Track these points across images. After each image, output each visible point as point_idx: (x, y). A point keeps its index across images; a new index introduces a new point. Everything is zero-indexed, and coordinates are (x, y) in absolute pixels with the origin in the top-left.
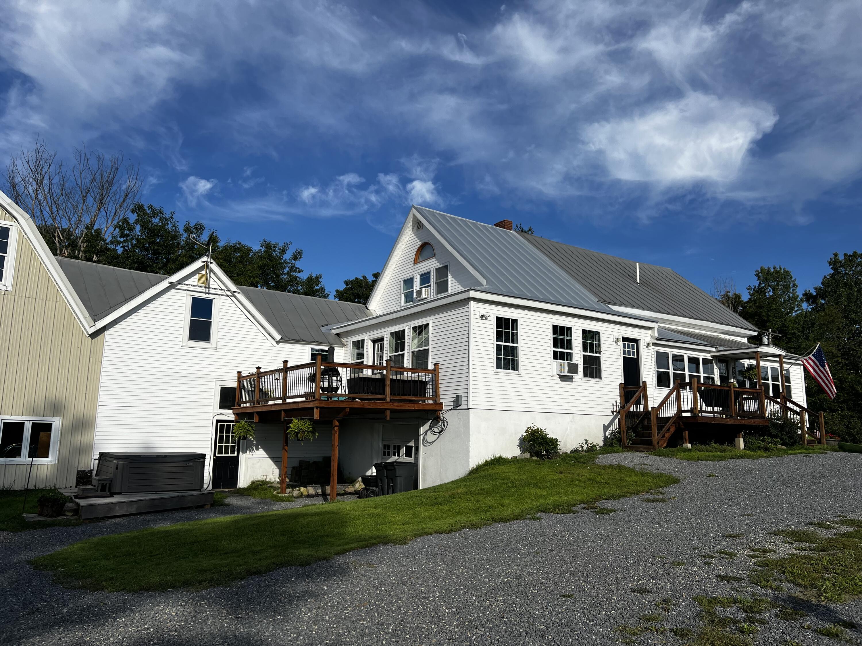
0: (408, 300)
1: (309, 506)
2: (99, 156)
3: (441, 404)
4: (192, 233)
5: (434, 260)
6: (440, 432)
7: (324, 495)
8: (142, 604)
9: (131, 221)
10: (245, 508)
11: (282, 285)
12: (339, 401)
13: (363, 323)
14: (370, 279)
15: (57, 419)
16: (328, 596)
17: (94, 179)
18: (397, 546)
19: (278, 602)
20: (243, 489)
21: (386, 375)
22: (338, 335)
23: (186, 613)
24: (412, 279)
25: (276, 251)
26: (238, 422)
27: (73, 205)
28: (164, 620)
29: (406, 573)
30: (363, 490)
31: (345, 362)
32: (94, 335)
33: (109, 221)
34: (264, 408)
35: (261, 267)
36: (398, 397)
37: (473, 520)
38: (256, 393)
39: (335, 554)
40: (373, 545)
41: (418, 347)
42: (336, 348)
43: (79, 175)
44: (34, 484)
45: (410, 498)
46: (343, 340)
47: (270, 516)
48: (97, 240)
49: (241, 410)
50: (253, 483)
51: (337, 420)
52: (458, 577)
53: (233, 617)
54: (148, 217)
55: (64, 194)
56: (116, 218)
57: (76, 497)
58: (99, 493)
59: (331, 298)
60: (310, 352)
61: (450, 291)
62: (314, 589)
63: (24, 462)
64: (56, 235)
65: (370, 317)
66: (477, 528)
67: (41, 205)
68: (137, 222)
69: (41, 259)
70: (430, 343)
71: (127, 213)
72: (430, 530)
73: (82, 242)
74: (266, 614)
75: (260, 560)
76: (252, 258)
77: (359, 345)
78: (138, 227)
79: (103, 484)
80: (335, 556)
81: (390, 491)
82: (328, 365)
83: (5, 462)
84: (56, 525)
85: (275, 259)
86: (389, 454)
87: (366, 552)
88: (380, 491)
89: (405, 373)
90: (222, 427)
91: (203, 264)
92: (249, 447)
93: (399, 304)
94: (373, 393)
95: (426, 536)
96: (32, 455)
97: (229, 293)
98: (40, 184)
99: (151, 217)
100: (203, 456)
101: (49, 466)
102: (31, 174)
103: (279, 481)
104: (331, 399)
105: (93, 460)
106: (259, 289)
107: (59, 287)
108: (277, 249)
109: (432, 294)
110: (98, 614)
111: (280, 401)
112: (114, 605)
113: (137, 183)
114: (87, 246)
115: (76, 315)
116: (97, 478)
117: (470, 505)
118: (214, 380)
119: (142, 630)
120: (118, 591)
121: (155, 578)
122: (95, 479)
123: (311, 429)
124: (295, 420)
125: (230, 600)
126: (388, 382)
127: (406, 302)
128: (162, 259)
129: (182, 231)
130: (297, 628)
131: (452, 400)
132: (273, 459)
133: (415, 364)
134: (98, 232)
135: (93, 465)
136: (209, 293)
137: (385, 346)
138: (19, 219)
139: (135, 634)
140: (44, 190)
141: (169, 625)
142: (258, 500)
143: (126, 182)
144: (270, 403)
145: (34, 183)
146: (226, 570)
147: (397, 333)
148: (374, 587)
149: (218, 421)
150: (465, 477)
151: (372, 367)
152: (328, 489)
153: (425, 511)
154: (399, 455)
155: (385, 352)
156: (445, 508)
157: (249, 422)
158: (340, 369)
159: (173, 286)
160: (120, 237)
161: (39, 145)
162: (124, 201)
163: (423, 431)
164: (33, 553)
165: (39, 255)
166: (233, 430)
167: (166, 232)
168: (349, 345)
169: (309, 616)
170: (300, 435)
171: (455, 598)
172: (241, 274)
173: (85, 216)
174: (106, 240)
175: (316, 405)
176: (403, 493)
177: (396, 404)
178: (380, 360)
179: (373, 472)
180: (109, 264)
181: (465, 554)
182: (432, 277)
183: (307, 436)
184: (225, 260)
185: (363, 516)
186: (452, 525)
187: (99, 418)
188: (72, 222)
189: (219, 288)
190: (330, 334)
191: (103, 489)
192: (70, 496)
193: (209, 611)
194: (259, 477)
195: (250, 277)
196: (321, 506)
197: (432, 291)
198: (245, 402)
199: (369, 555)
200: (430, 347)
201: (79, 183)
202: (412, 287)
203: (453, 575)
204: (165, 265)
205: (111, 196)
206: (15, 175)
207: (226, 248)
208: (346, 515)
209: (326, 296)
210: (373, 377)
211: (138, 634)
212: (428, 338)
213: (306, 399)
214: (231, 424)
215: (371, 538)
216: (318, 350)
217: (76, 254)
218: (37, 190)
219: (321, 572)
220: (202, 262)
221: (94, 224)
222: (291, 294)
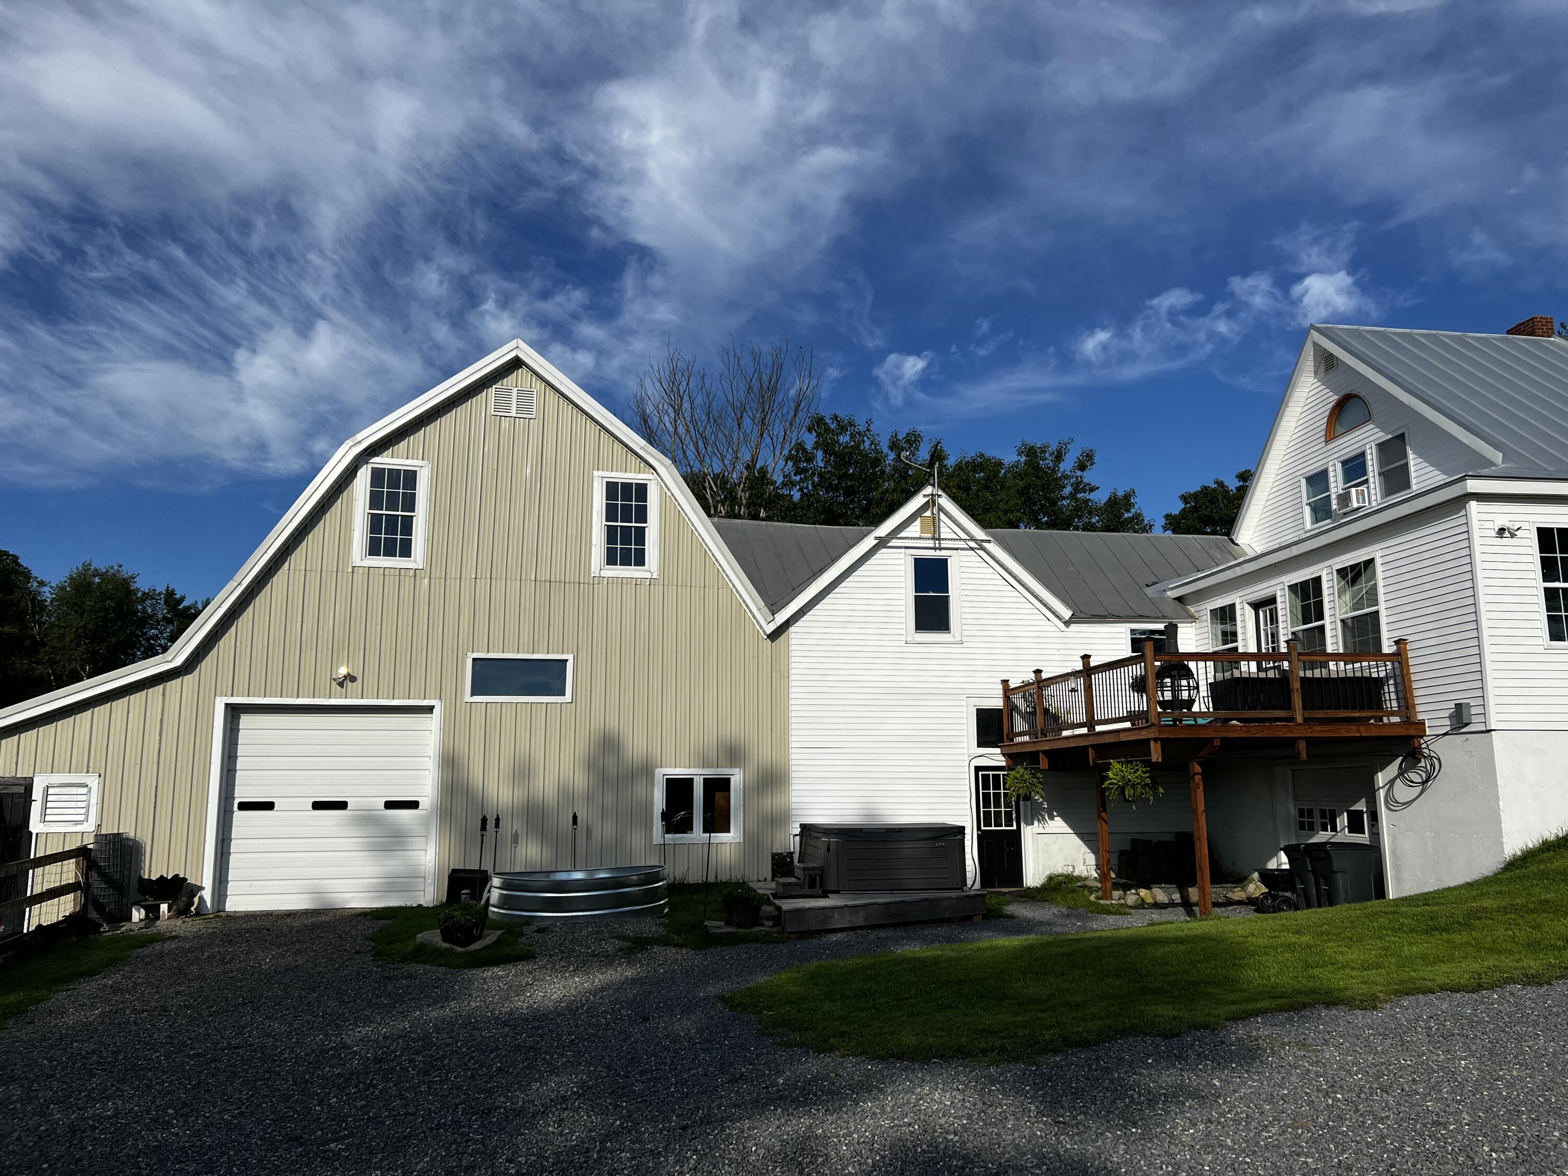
0: (1320, 515)
1: (1161, 924)
2: (753, 350)
3: (1422, 723)
4: (903, 451)
5: (1371, 426)
6: (1424, 783)
7: (1186, 904)
8: (895, 1081)
9: (809, 447)
10: (1041, 923)
11: (1063, 520)
12: (1196, 726)
13: (1229, 572)
14: (1233, 484)
15: (736, 771)
16: (1225, 1100)
17: (749, 388)
18: (1358, 1012)
19: (1127, 1100)
20: (1033, 889)
21: (1291, 671)
22: (1180, 599)
23: (967, 1104)
24: (1324, 473)
25: (1046, 459)
26: (1012, 770)
27: (725, 435)
28: (933, 1112)
29: (1387, 1068)
30: (1266, 898)
31: (1200, 650)
32: (774, 636)
33: (777, 453)
34: (1056, 742)
35: (1023, 492)
36: (1320, 714)
37: (1530, 967)
38: (1038, 716)
39: (1227, 1019)
40: (1304, 1006)
41: (1355, 610)
42: (1179, 625)
43: (730, 386)
44: (714, 874)
45: (1373, 916)
46: (1192, 609)
47: (1090, 940)
48: (763, 485)
49: (1014, 747)
50: (1050, 878)
51: (1199, 763)
52: (1510, 1086)
53: (1050, 1120)
54: (833, 434)
55: (712, 420)
56: (787, 445)
57: (775, 896)
58: (806, 891)
59: (1157, 531)
60: (1129, 637)
61: (1414, 487)
62: (1195, 1084)
63: (698, 840)
64: (707, 485)
65: (1242, 559)
66: (1541, 985)
67: (682, 443)
68: (817, 446)
69: (692, 524)
70: (1381, 598)
71: (801, 434)
72: (1429, 984)
73: (743, 490)
74: (1108, 1122)
75: (1084, 1020)
76: (1005, 476)
77: (1226, 615)
78: (820, 454)
79: (810, 875)
80: (1228, 1023)
81: (1324, 899)
82: (1167, 658)
83: (673, 839)
84: (751, 941)
85: (1046, 473)
86: (1311, 827)
87: (1290, 1020)
88: (1302, 900)
89: (1332, 665)
90: (986, 778)
91: (926, 499)
92: (1035, 815)
93: (1302, 526)
94: (1265, 708)
95: (1421, 996)
96: (709, 828)
97: (973, 544)
98: (678, 412)
99: (837, 434)
100: (961, 830)
101: (733, 845)
102: (666, 397)
103: (1096, 875)
104: (1181, 722)
105: (792, 836)
106: (1022, 530)
107: (720, 565)
108: (1047, 455)
109: (1373, 498)
110: (830, 1092)
111: (1084, 730)
112: (852, 1079)
113: (811, 382)
114: (749, 497)
115: (747, 606)
116: (801, 865)
117: (1518, 934)
118: (965, 698)
119: (900, 1126)
120: (855, 1055)
121: (909, 1039)
122: (799, 868)
123: (1148, 781)
124: (1115, 765)
125: (1041, 1089)
126: (1296, 685)
127: (1316, 520)
128: (860, 501)
129: (886, 450)
130: (1172, 1156)
131: (1446, 714)
132: (1080, 835)
133: (1350, 645)
134: (763, 471)
135: (794, 844)
136: (940, 549)
137: (1280, 613)
138: (657, 469)
139: (891, 1131)
140: (684, 418)
141: (942, 1121)
142: (1064, 910)
143: (794, 383)
144: (1066, 733)
145: (671, 410)
146: (1025, 1035)
147: (1304, 584)
148: (1319, 1090)
149: (978, 769)
150: (1496, 874)
151: (1258, 657)
152: (1194, 894)
153: (1411, 944)
154: (1334, 829)
155: (1281, 625)
156: (1458, 938)
157: (1032, 769)
158: (1192, 665)
159: (882, 543)
160: (795, 475)
161: (672, 351)
162: (795, 415)
163: (1383, 780)
164: (725, 983)
165: (689, 519)
166: (1004, 783)
167: (861, 455)
168: (1204, 618)
169: (1191, 1134)
170: (1128, 792)
171: (1509, 1130)
172: (988, 509)
173: (743, 449)
174: (775, 482)
175: (1152, 736)
176: (1352, 905)
177: (1318, 728)
178: (1273, 642)
179: (1282, 861)
180: (783, 519)
181: (1520, 1038)
182: (1370, 463)
183: (1142, 793)
184: (960, 488)
185: (1275, 948)
186: (1479, 974)
187: (793, 768)
188: (726, 462)
189: (958, 538)
190: (1164, 599)
191: (812, 884)
192: (766, 895)
193: (1006, 1105)
194: (1060, 868)
195: (1005, 512)
196: (1184, 926)
197: (1373, 492)
198: (1021, 734)
199: (1299, 1026)
200: (1382, 607)
201: (731, 400)
202: (1327, 489)
203: (1497, 1080)
204: (865, 510)
205: (776, 411)
206: (645, 402)
207: (959, 467)
208: (1238, 944)
209: (1147, 529)
210: (1263, 675)
211: (896, 1132)
212: (1374, 588)
213: (1132, 725)
214: (1001, 773)
215: (1299, 992)
216: (1144, 632)
217: (736, 511)
218: (675, 421)
219: (1203, 1052)
220: (925, 496)
221: (757, 460)
222: (1080, 532)
